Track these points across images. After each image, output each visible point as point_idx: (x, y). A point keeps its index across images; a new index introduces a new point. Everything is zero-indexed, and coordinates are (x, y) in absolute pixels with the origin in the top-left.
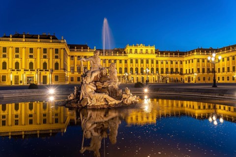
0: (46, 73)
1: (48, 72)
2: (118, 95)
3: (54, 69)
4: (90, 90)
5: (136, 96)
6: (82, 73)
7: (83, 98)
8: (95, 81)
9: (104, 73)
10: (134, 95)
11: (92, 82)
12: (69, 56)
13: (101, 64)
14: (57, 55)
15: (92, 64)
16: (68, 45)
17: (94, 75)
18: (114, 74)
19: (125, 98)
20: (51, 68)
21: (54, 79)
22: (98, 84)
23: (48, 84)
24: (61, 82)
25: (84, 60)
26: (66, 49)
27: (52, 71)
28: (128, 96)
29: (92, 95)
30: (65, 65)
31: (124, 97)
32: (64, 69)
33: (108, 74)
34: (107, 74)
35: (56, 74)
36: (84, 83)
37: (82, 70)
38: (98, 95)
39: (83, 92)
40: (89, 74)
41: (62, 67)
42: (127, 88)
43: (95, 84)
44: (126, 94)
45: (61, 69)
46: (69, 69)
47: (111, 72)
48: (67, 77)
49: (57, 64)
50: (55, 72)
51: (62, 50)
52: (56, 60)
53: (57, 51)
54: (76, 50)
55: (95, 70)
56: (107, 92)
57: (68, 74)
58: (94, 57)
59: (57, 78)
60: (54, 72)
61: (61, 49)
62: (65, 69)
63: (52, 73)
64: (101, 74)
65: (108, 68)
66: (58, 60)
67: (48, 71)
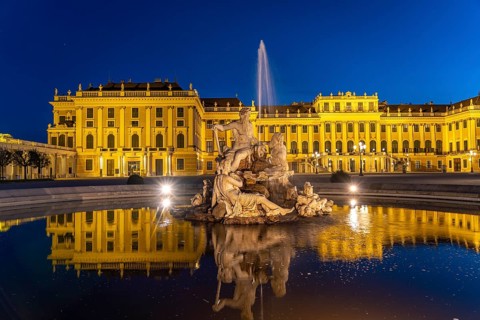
0: (161, 154)
1: (165, 154)
2: (288, 197)
3: (175, 146)
4: (230, 187)
5: (325, 201)
6: (216, 154)
7: (217, 204)
8: (242, 170)
9: (260, 152)
10: (322, 198)
11: (235, 172)
12: (204, 120)
13: (255, 136)
14: (181, 119)
15: (237, 136)
16: (202, 100)
17: (241, 157)
18: (280, 156)
19: (303, 204)
20: (170, 144)
21: (175, 165)
22: (248, 175)
23: (164, 175)
24: (189, 170)
25: (221, 127)
26: (198, 108)
27: (173, 150)
28: (310, 200)
29: (234, 197)
30: (196, 139)
31: (300, 203)
32: (194, 146)
33: (269, 156)
34: (265, 155)
35: (180, 155)
36: (219, 173)
37: (217, 147)
38: (246, 198)
39: (216, 192)
40: (230, 156)
41: (191, 143)
42: (309, 183)
43: (242, 176)
44: (305, 195)
45: (188, 146)
46: (203, 147)
47: (275, 150)
48: (200, 162)
49: (180, 138)
50: (178, 152)
51: (191, 110)
52: (179, 129)
53: (181, 111)
54: (216, 109)
55: (242, 146)
56: (266, 191)
57: (203, 156)
58: (241, 122)
59: (180, 163)
60: (175, 153)
61: (189, 107)
62: (196, 147)
63: (171, 154)
64: (254, 155)
65: (268, 143)
66: (183, 130)
67: (165, 150)
